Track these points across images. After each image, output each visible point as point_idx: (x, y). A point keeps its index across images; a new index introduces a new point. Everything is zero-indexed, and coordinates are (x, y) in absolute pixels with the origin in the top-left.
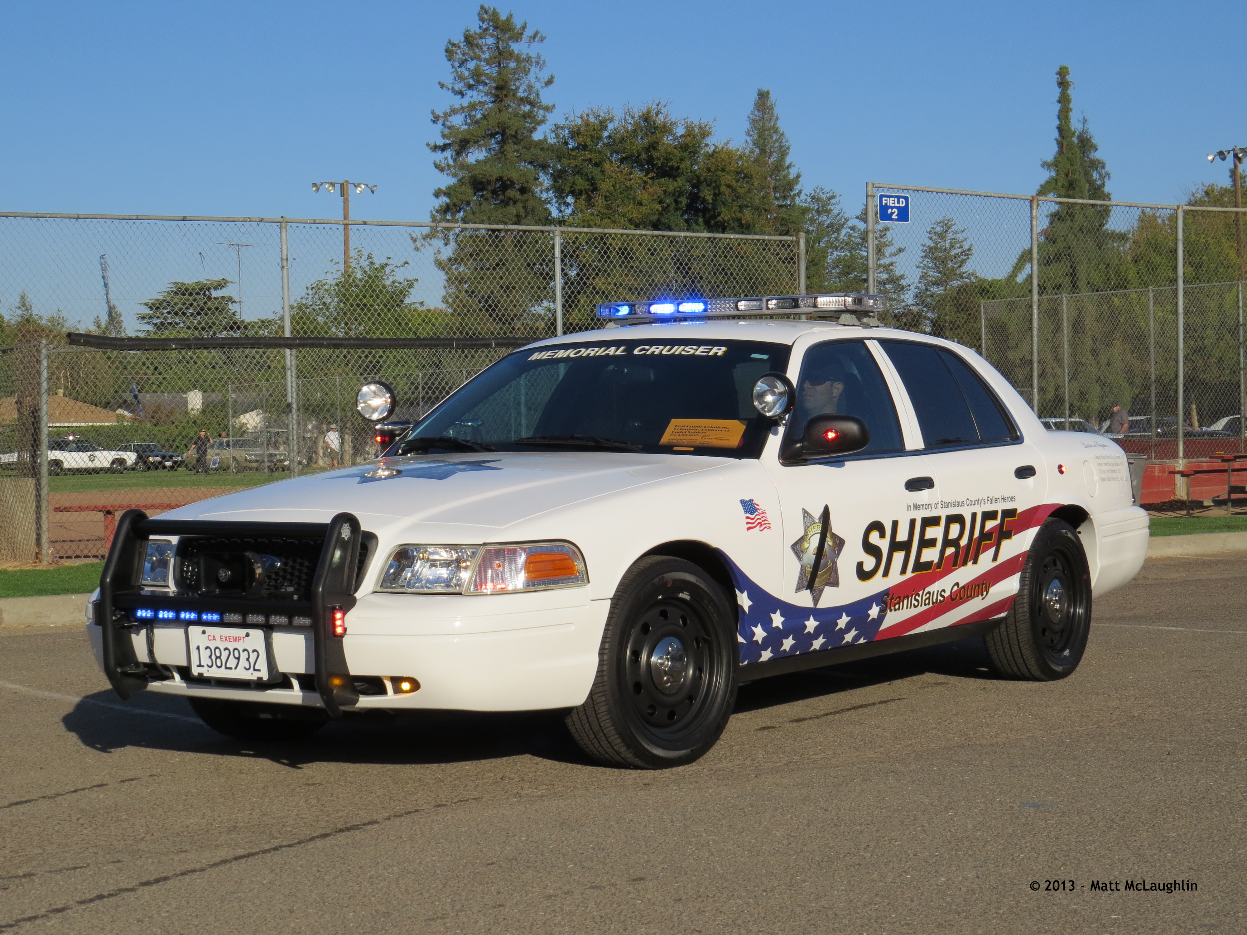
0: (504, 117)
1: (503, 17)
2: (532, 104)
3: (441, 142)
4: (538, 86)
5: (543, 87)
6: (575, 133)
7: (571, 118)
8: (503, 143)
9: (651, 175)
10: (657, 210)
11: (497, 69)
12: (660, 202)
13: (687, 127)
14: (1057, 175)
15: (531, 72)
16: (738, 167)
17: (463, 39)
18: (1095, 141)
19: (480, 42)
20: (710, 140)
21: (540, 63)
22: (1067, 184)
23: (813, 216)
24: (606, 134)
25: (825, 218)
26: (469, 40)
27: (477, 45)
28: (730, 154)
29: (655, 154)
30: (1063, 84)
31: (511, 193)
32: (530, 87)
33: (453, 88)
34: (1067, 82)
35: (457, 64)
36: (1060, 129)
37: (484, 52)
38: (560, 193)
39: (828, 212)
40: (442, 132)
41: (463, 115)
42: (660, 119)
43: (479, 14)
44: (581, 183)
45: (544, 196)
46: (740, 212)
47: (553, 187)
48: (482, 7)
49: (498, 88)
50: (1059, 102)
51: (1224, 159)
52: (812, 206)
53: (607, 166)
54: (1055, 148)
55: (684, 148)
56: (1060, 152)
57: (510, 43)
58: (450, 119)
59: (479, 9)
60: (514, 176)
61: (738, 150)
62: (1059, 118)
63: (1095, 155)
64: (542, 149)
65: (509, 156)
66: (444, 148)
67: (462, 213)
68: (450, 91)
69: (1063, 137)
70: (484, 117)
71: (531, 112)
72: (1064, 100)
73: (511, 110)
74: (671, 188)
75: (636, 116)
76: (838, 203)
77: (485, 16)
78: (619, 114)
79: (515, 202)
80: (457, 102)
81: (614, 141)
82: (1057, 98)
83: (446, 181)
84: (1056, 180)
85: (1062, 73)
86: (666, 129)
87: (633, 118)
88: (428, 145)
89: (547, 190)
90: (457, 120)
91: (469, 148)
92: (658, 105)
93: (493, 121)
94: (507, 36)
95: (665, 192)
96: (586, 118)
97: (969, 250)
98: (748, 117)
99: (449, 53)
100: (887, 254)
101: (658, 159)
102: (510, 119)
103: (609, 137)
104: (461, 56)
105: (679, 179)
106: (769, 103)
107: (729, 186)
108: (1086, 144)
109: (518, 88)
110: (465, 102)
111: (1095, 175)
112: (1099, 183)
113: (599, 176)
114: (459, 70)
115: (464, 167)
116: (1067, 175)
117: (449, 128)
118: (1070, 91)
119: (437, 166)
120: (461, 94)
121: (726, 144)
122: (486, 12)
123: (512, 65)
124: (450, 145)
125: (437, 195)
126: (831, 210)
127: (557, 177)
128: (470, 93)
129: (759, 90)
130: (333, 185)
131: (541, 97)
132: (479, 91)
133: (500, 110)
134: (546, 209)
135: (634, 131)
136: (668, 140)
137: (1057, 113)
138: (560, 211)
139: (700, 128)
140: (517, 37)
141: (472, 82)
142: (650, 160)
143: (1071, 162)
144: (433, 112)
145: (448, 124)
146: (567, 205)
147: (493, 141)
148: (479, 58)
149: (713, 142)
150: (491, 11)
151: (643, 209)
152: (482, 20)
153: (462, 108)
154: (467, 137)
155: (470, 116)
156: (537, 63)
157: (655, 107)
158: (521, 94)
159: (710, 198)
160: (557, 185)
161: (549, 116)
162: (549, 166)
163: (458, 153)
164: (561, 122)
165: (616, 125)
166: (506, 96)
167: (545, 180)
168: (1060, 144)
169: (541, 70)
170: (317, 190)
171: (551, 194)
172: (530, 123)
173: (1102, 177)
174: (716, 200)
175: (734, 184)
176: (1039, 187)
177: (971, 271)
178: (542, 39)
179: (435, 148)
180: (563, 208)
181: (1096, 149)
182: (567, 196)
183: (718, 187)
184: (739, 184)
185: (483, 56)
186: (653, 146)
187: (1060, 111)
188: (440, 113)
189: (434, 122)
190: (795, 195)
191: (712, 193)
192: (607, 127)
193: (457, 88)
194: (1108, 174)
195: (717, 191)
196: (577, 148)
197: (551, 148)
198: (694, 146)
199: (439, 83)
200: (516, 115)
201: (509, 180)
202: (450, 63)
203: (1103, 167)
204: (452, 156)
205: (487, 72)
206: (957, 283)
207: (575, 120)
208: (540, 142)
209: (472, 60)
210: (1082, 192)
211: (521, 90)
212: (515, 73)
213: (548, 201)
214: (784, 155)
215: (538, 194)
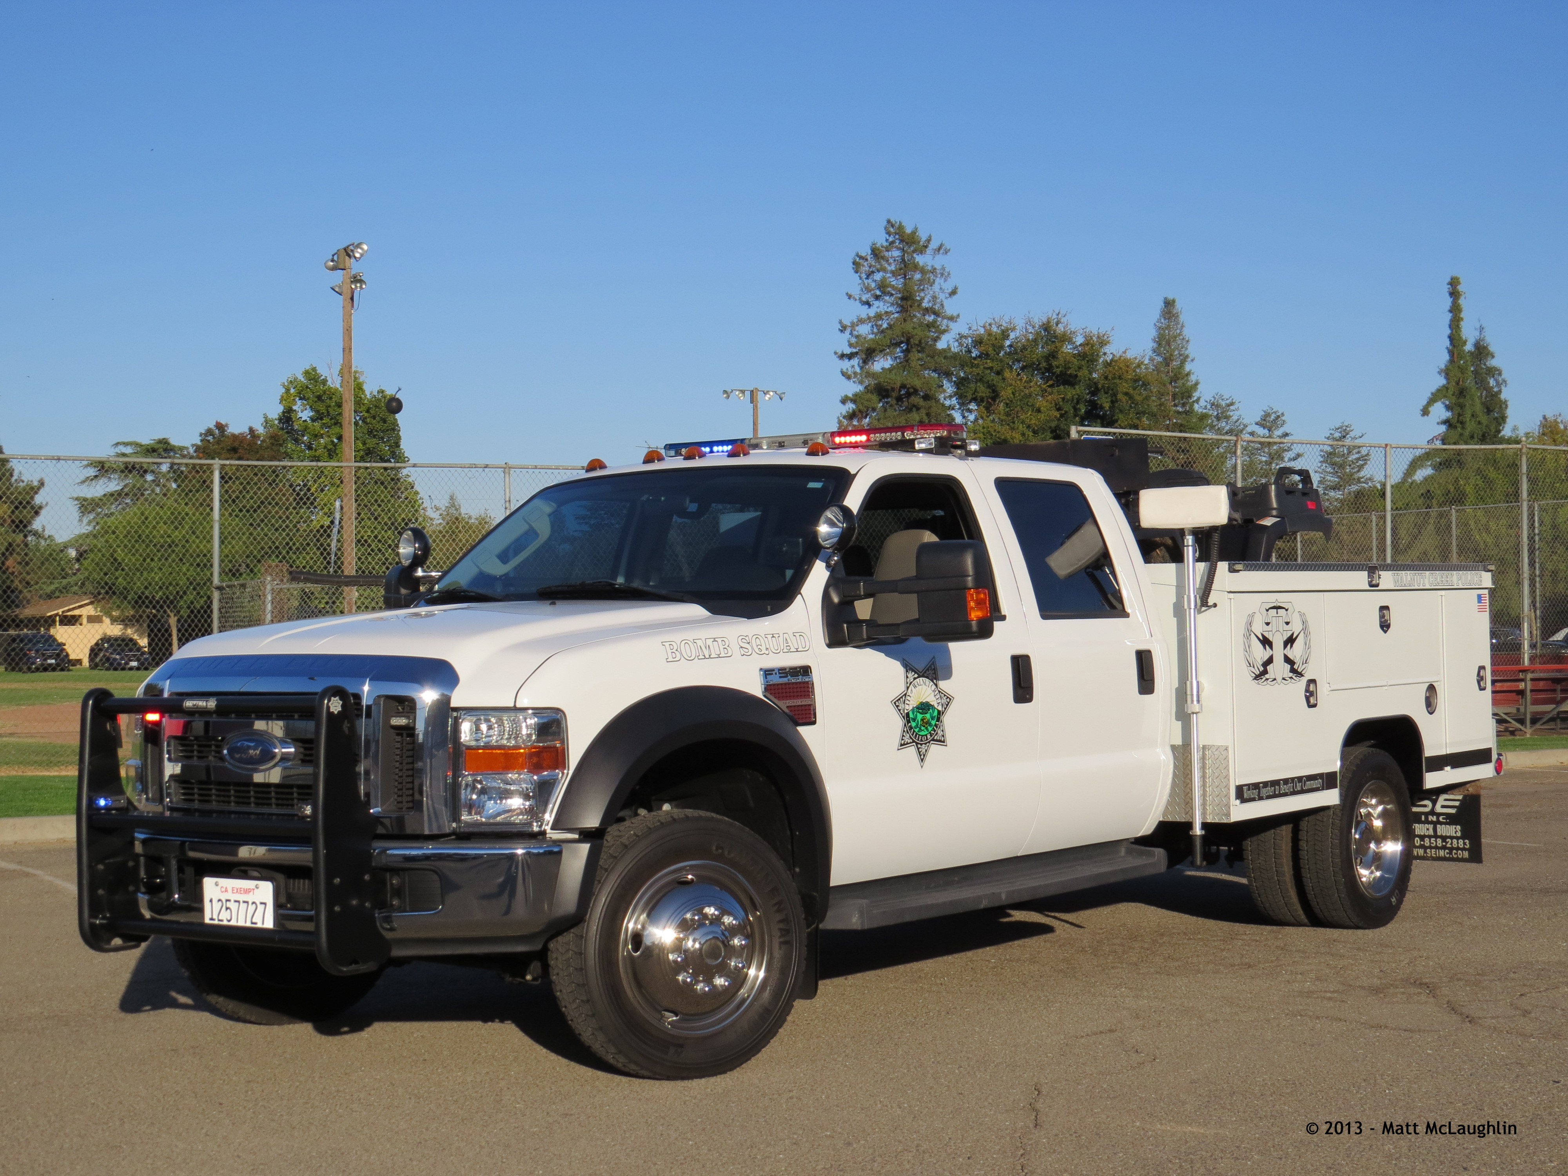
0: (908, 327)
1: (908, 230)
2: (937, 314)
3: (848, 351)
4: (942, 296)
5: (946, 298)
6: (978, 342)
7: (974, 328)
8: (907, 352)
9: (1050, 382)
10: (1056, 417)
11: (902, 280)
12: (1059, 409)
13: (1085, 337)
14: (1448, 383)
15: (936, 283)
16: (1136, 375)
17: (870, 252)
18: (1491, 348)
19: (886, 254)
20: (1108, 349)
21: (945, 275)
22: (1457, 392)
23: (1213, 422)
24: (1008, 343)
25: (1224, 424)
26: (876, 253)
27: (883, 258)
28: (1127, 363)
29: (1055, 363)
30: (1454, 294)
31: (914, 400)
32: (934, 298)
33: (860, 299)
34: (1458, 293)
35: (863, 276)
36: (1451, 338)
37: (890, 264)
38: (963, 398)
39: (1227, 418)
40: (849, 341)
41: (870, 324)
42: (1060, 328)
43: (885, 228)
44: (983, 391)
45: (947, 403)
46: (1138, 418)
47: (956, 394)
48: (889, 221)
49: (903, 299)
50: (1450, 311)
52: (1211, 412)
53: (1007, 374)
54: (1447, 357)
55: (1082, 356)
56: (1452, 361)
57: (915, 255)
58: (857, 328)
59: (885, 223)
60: (917, 383)
61: (1136, 358)
62: (1450, 326)
63: (1493, 363)
64: (945, 358)
65: (913, 364)
66: (850, 356)
67: (868, 419)
68: (858, 302)
69: (1454, 346)
70: (890, 327)
71: (935, 321)
72: (1455, 310)
73: (915, 320)
74: (1069, 396)
75: (1037, 326)
76: (1237, 409)
77: (892, 230)
78: (1020, 324)
79: (918, 409)
80: (864, 312)
81: (1015, 350)
82: (1449, 308)
83: (853, 388)
84: (1447, 388)
85: (1454, 283)
86: (1066, 338)
87: (1034, 327)
88: (836, 353)
89: (951, 397)
90: (864, 330)
91: (876, 356)
92: (1058, 315)
93: (898, 331)
94: (912, 249)
95: (1063, 399)
96: (988, 328)
97: (1367, 455)
98: (1155, 325)
99: (857, 266)
100: (1286, 459)
101: (1058, 367)
102: (914, 328)
103: (1010, 346)
104: (867, 269)
105: (1077, 387)
106: (1175, 312)
107: (1126, 394)
108: (1481, 351)
109: (923, 299)
110: (872, 312)
111: (1492, 382)
112: (1496, 389)
113: (1001, 384)
114: (866, 281)
115: (869, 375)
116: (1458, 383)
117: (857, 337)
118: (1462, 301)
119: (843, 374)
120: (868, 303)
121: (1125, 352)
122: (893, 226)
123: (918, 276)
124: (857, 353)
125: (844, 401)
126: (1230, 417)
127: (960, 384)
128: (877, 303)
129: (1166, 298)
130: (743, 392)
131: (945, 308)
132: (885, 301)
133: (905, 320)
134: (949, 415)
135: (1035, 340)
136: (1067, 348)
137: (1448, 323)
138: (964, 417)
139: (1098, 337)
140: (922, 249)
141: (878, 293)
142: (1049, 369)
143: (1462, 370)
144: (840, 322)
145: (855, 333)
146: (970, 411)
147: (898, 350)
148: (884, 270)
149: (1112, 351)
150: (897, 225)
151: (1042, 416)
152: (889, 233)
153: (869, 318)
154: (873, 346)
155: (876, 325)
156: (942, 274)
157: (1055, 316)
158: (925, 304)
159: (1107, 406)
160: (960, 391)
161: (952, 325)
162: (952, 373)
163: (865, 362)
164: (965, 332)
165: (1018, 334)
166: (911, 306)
167: (949, 388)
168: (1451, 353)
169: (945, 280)
170: (728, 397)
171: (954, 401)
172: (935, 332)
173: (1498, 384)
174: (1114, 406)
175: (1131, 391)
176: (1429, 395)
177: (1368, 476)
178: (947, 252)
179: (842, 356)
180: (966, 414)
181: (1493, 357)
182: (970, 402)
183: (1115, 395)
184: (1136, 391)
185: (889, 268)
186: (1053, 355)
187: (1451, 321)
188: (847, 322)
189: (842, 331)
190: (1194, 402)
191: (1109, 400)
192: (1009, 335)
193: (864, 299)
194: (1504, 381)
195: (1114, 399)
196: (980, 357)
197: (955, 356)
198: (1092, 354)
199: (847, 294)
200: (921, 324)
201: (912, 387)
202: (857, 275)
203: (1500, 374)
204: (858, 364)
205: (893, 283)
206: (1354, 488)
207: (978, 330)
208: (944, 350)
209: (878, 271)
210: (1473, 400)
211: (926, 300)
212: (920, 285)
213: (951, 408)
214: (1183, 362)
215: (942, 400)
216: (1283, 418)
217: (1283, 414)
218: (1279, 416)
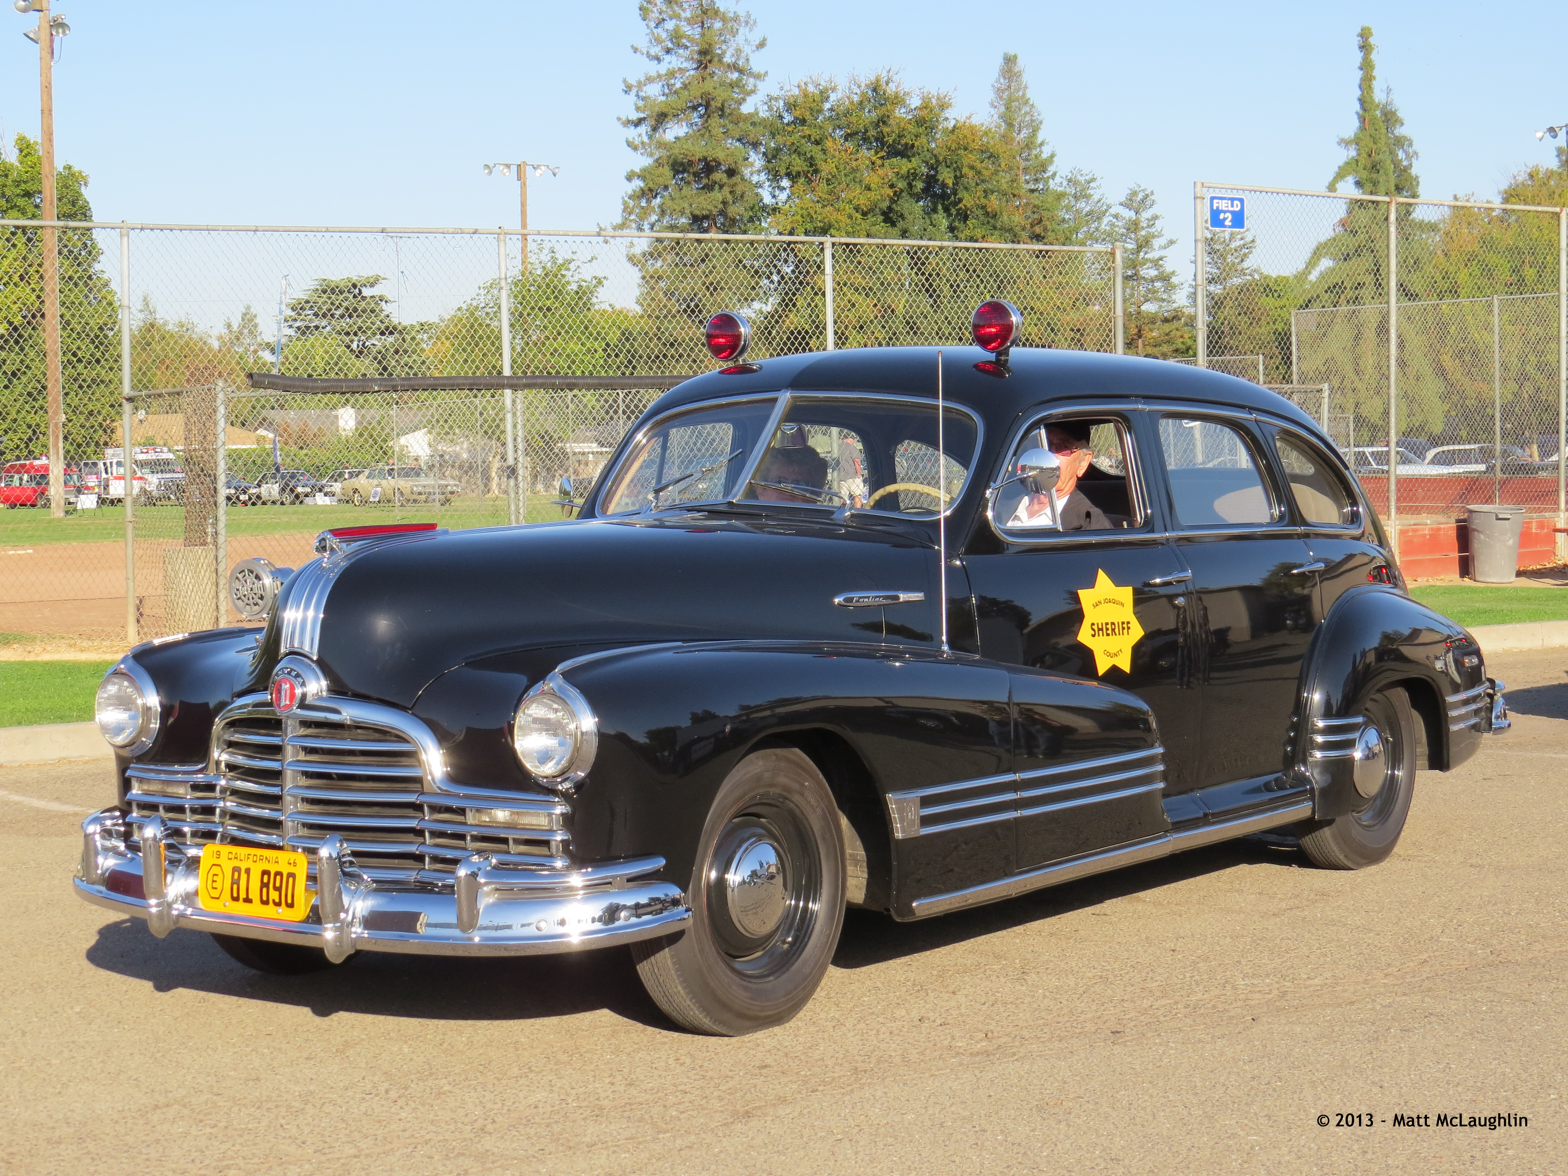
0: (708, 86)
2: (741, 71)
3: (634, 116)
4: (747, 50)
5: (753, 51)
6: (791, 106)
7: (787, 88)
8: (706, 116)
9: (883, 154)
10: (888, 196)
11: (699, 30)
12: (892, 186)
13: (923, 99)
14: (1358, 155)
15: (740, 34)
16: (983, 145)
18: (1401, 114)
20: (949, 113)
22: (1369, 166)
23: (1070, 202)
24: (827, 106)
25: (1083, 205)
27: (676, 2)
28: (973, 129)
29: (886, 130)
30: (1365, 47)
31: (716, 176)
32: (738, 51)
33: (648, 52)
34: (1370, 46)
35: (652, 24)
36: (1362, 101)
37: (684, 10)
38: (774, 176)
39: (1087, 197)
40: (635, 105)
41: (660, 84)
42: (891, 89)
44: (799, 164)
45: (755, 179)
47: (766, 168)
49: (701, 52)
50: (1361, 68)
51: (1555, 137)
52: (1068, 190)
53: (829, 144)
54: (1356, 123)
55: (920, 122)
56: (1362, 128)
58: (645, 88)
60: (721, 155)
61: (982, 125)
62: (1360, 87)
63: (1400, 131)
64: (752, 124)
65: (714, 132)
66: (638, 123)
67: (659, 200)
68: (645, 56)
69: (1365, 110)
70: (685, 86)
71: (739, 80)
72: (1367, 67)
73: (716, 77)
74: (904, 170)
75: (864, 86)
76: (1099, 187)
78: (842, 82)
79: (721, 187)
80: (653, 68)
81: (837, 114)
82: (1359, 65)
83: (641, 161)
84: (1357, 161)
85: (1365, 34)
86: (898, 100)
87: (859, 87)
88: (619, 119)
89: (759, 171)
90: (654, 91)
91: (668, 122)
92: (888, 72)
93: (696, 91)
95: (897, 174)
96: (804, 87)
97: (1252, 242)
98: (993, 86)
99: (644, 12)
100: (1156, 247)
101: (889, 135)
102: (715, 88)
103: (831, 110)
104: (657, 15)
105: (913, 159)
106: (1017, 69)
107: (972, 167)
108: (1390, 118)
109: (724, 53)
110: (663, 68)
111: (1401, 155)
112: (1405, 163)
113: (819, 156)
114: (655, 31)
115: (661, 145)
116: (1370, 155)
117: (643, 99)
118: (1374, 56)
119: (629, 144)
120: (658, 59)
121: (969, 118)
123: (718, 25)
124: (644, 119)
125: (629, 178)
126: (1090, 196)
127: (771, 157)
128: (668, 58)
129: (1005, 54)
130: (508, 166)
131: (751, 63)
132: (679, 56)
133: (703, 79)
134: (757, 194)
135: (861, 103)
136: (900, 113)
137: (1358, 82)
138: (774, 197)
139: (938, 98)
141: (670, 45)
142: (879, 137)
143: (1374, 140)
144: (625, 81)
145: (642, 94)
146: (782, 189)
147: (695, 115)
148: (678, 17)
149: (953, 116)
153: (659, 76)
154: (665, 110)
155: (668, 85)
156: (747, 23)
157: (885, 74)
158: (728, 59)
159: (950, 182)
160: (771, 165)
161: (760, 85)
162: (761, 144)
163: (655, 129)
164: (775, 92)
165: (840, 95)
166: (710, 61)
167: (756, 160)
168: (1362, 119)
169: (751, 30)
170: (491, 172)
171: (763, 177)
172: (738, 94)
173: (1408, 157)
174: (957, 184)
175: (978, 165)
176: (1336, 169)
177: (1255, 267)
179: (628, 123)
180: (777, 192)
181: (1402, 124)
182: (782, 179)
183: (959, 169)
184: (983, 165)
185: (683, 15)
186: (883, 121)
187: (1362, 80)
188: (632, 81)
189: (626, 92)
190: (1048, 178)
191: (952, 175)
192: (829, 97)
193: (653, 53)
194: (1416, 153)
195: (958, 174)
196: (794, 123)
197: (763, 122)
198: (931, 120)
199: (632, 46)
200: (722, 84)
201: (714, 160)
202: (645, 23)
203: (1411, 145)
204: (647, 132)
205: (689, 33)
206: (1237, 281)
207: (790, 90)
208: (751, 115)
209: (671, 19)
210: (1387, 175)
211: (728, 55)
212: (720, 35)
213: (759, 185)
214: (1035, 130)
215: (747, 176)
216: (1153, 197)
217: (1152, 193)
218: (1147, 195)
